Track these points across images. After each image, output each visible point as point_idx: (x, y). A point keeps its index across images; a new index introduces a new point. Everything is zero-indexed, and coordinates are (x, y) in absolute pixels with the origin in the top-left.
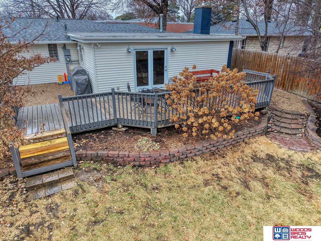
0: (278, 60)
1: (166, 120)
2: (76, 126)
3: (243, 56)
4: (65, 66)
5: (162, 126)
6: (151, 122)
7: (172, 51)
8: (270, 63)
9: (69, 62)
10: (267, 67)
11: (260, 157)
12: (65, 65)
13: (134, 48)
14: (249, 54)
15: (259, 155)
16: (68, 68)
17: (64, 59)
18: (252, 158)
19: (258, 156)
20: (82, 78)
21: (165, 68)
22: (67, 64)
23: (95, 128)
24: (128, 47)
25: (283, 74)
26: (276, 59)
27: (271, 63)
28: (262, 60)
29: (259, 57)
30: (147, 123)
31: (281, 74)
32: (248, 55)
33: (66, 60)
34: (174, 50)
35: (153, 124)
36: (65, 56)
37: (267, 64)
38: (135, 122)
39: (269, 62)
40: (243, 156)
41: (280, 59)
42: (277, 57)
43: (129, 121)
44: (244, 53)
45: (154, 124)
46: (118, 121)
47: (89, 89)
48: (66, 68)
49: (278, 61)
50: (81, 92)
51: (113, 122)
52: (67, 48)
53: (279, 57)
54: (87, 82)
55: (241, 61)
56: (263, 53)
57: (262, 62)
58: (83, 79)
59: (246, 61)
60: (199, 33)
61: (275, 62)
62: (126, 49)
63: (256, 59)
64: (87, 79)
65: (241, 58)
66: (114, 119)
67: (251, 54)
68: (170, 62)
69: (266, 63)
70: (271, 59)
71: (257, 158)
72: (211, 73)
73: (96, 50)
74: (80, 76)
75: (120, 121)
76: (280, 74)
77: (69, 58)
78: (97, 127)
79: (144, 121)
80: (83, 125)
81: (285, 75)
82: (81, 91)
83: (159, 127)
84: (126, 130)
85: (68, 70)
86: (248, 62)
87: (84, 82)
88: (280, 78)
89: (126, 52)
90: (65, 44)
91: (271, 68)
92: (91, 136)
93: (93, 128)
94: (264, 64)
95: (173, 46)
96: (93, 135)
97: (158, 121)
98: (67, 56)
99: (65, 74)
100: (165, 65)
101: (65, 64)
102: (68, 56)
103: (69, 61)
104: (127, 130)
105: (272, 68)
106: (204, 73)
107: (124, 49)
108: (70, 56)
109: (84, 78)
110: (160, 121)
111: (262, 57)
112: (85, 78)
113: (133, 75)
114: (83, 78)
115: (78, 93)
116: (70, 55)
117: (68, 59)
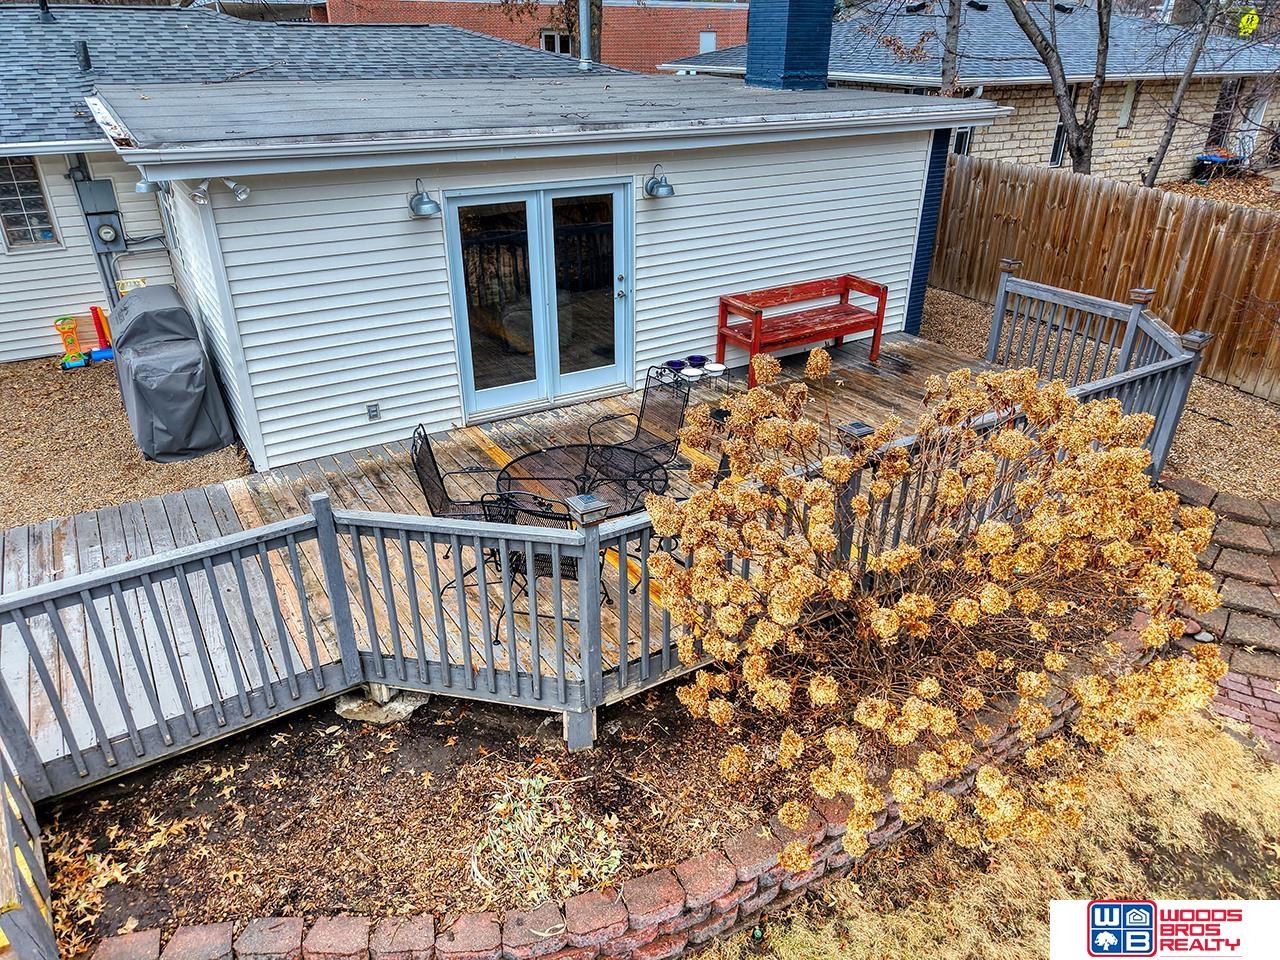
0: (1165, 222)
1: (650, 656)
2: (99, 746)
3: (983, 196)
4: (96, 269)
5: (625, 692)
6: (561, 685)
7: (651, 193)
8: (1119, 235)
9: (113, 246)
10: (1104, 252)
11: (1174, 841)
12: (94, 261)
13: (448, 195)
14: (1013, 187)
15: (1165, 831)
16: (110, 278)
17: (84, 231)
18: (1134, 855)
19: (1164, 840)
20: (171, 358)
21: (618, 287)
22: (103, 257)
23: (223, 731)
24: (412, 191)
25: (1184, 291)
26: (1153, 216)
27: (1125, 236)
28: (1080, 219)
29: (1062, 201)
30: (536, 688)
31: (1174, 292)
32: (1009, 190)
33: (95, 235)
34: (662, 191)
35: (577, 695)
36: (87, 215)
37: (1106, 240)
38: (469, 676)
39: (1114, 232)
40: (1083, 843)
41: (1172, 218)
42: (1157, 209)
43: (433, 668)
44: (986, 180)
45: (583, 694)
46: (369, 669)
47: (217, 415)
48: (99, 278)
49: (1165, 230)
50: (171, 437)
51: (335, 679)
52: (97, 172)
53: (1169, 209)
54: (197, 380)
55: (970, 216)
56: (1082, 184)
57: (1078, 228)
58: (174, 368)
59: (998, 216)
60: (777, 85)
61: (1146, 234)
62: (403, 202)
63: (1047, 210)
64: (197, 364)
65: (969, 203)
66: (340, 661)
67: (1023, 187)
68: (641, 252)
69: (1097, 234)
70: (1127, 217)
71: (1161, 850)
72: (844, 295)
73: (223, 216)
74: (159, 345)
75: (379, 667)
76: (1170, 291)
77: (111, 226)
78: (238, 724)
79: (519, 675)
80: (145, 732)
81: (1198, 298)
82: (166, 432)
83: (611, 700)
84: (416, 713)
85: (111, 286)
86: (1007, 222)
87: (181, 386)
88: (1167, 310)
89: (405, 214)
90: (80, 157)
91: (1126, 259)
92: (207, 784)
93: (211, 736)
94: (1087, 237)
95: (659, 170)
96: (218, 773)
97: (604, 673)
98: (97, 217)
99: (94, 310)
100: (619, 269)
101: (93, 259)
102: (102, 215)
103: (115, 241)
104: (422, 707)
105: (1129, 258)
106: (809, 295)
107: (394, 203)
108: (114, 218)
109: (181, 364)
110: (617, 670)
111: (1078, 205)
112: (188, 361)
113: (449, 337)
114: (174, 359)
115: (152, 441)
116: (116, 212)
117: (107, 234)
